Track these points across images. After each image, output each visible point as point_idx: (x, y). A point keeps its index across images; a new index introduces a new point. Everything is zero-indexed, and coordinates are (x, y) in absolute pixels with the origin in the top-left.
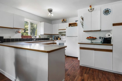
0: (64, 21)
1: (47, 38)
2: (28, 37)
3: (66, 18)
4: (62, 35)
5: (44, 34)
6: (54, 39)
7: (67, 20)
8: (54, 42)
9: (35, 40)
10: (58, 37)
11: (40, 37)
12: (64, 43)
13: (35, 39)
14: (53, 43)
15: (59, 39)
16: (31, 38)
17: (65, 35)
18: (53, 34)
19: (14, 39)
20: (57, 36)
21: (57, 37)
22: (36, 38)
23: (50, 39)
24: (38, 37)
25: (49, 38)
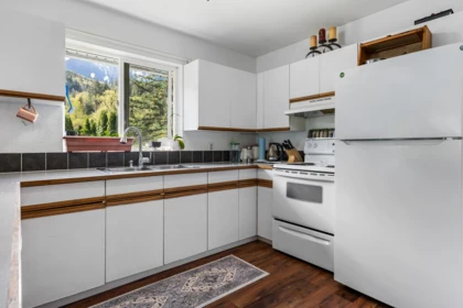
0: (325, 41)
1: (227, 153)
2: (111, 147)
3: (342, 24)
4: (312, 134)
5: (200, 128)
6: (266, 157)
7: (342, 35)
8: (262, 175)
9: (146, 159)
10: (288, 145)
11: (182, 145)
12: (320, 189)
13: (146, 154)
14: (256, 182)
15: (292, 158)
16: (128, 152)
17: (329, 132)
18: (259, 127)
19: (15, 157)
20: (280, 139)
21: (278, 145)
22: (160, 149)
23: (245, 154)
24: (168, 146)
25: (236, 148)
